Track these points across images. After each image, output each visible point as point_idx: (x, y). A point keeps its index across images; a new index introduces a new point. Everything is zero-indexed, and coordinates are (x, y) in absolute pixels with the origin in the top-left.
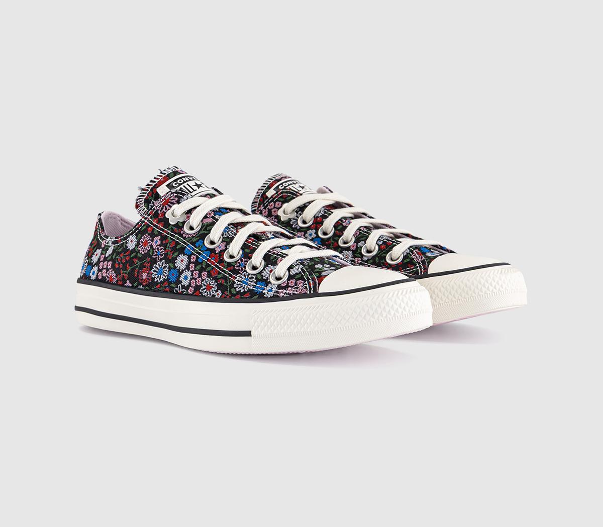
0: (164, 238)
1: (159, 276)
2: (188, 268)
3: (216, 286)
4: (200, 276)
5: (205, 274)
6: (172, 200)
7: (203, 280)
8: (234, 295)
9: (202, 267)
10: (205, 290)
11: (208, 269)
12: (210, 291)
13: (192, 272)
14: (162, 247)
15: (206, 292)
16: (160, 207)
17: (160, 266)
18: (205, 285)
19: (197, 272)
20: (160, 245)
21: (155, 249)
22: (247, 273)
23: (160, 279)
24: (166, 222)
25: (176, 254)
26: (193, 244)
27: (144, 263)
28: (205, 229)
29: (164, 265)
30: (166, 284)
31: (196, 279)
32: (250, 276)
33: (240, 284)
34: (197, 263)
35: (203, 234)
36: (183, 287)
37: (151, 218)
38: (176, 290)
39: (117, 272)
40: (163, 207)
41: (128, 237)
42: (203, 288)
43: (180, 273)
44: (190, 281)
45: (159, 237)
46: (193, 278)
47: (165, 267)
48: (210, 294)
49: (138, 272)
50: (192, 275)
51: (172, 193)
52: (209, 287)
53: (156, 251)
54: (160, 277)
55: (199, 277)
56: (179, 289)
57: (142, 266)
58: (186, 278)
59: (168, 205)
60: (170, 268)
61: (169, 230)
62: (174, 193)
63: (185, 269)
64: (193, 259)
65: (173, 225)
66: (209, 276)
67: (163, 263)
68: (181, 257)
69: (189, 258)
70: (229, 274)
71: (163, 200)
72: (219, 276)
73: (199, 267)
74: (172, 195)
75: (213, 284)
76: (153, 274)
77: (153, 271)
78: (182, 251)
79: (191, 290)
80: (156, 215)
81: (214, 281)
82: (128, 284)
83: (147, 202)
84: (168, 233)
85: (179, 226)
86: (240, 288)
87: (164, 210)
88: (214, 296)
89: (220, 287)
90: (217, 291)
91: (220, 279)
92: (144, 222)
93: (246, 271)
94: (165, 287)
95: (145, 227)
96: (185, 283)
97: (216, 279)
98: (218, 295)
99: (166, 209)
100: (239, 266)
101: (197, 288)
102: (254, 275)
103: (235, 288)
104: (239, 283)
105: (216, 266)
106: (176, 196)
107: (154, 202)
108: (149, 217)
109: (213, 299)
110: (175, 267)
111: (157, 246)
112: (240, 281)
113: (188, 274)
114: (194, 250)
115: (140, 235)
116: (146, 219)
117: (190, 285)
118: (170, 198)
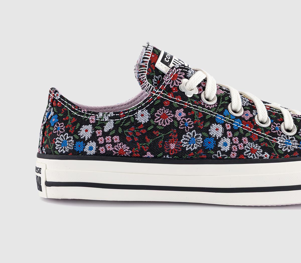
0: (187, 110)
1: (192, 145)
2: (225, 135)
3: (260, 148)
4: (241, 141)
5: (245, 139)
6: (180, 74)
7: (245, 145)
8: (281, 155)
9: (240, 133)
10: (250, 153)
11: (247, 135)
12: (256, 154)
13: (231, 138)
14: (188, 119)
15: (251, 155)
16: (170, 82)
17: (191, 136)
18: (248, 149)
19: (237, 138)
20: (186, 117)
21: (180, 120)
22: (285, 135)
23: (193, 147)
24: (183, 95)
25: (208, 124)
26: (222, 113)
27: (169, 134)
28: (223, 100)
29: (196, 135)
30: (201, 152)
31: (237, 145)
32: (290, 138)
33: (284, 145)
34: (233, 130)
35: (223, 104)
36: (223, 152)
37: (163, 92)
38: (214, 156)
39: (131, 145)
40: (173, 81)
41: (137, 111)
42: (247, 152)
43: (217, 140)
44: (231, 147)
45: (182, 110)
46: (233, 144)
47: (197, 137)
48: (257, 156)
49: (163, 144)
50: (231, 141)
51: (177, 69)
52: (253, 151)
53: (182, 123)
54: (193, 146)
55: (240, 143)
56: (219, 155)
57: (167, 138)
58: (225, 144)
59: (177, 79)
60: (203, 137)
61: (189, 102)
62: (178, 68)
63: (222, 137)
64: (228, 127)
65: (190, 98)
66: (250, 140)
67: (194, 133)
68: (214, 126)
69: (223, 125)
70: (269, 137)
71: (171, 76)
72: (261, 140)
73: (237, 134)
74: (177, 70)
75: (256, 146)
76: (182, 143)
77: (183, 141)
78: (213, 120)
79: (233, 155)
80: (168, 90)
81: (257, 145)
82: (149, 154)
83: (150, 77)
84: (190, 105)
85: (197, 98)
86: (285, 148)
87: (175, 84)
88: (261, 158)
89: (265, 149)
90: (263, 153)
91: (262, 142)
92: (155, 96)
93: (283, 134)
94: (200, 154)
95: (159, 101)
96: (227, 149)
97: (259, 144)
98: (266, 156)
99: (177, 83)
100: (275, 130)
101: (240, 152)
102: (293, 136)
103: (281, 149)
104: (283, 144)
105: (253, 131)
106: (182, 71)
107: (157, 77)
108: (161, 92)
109: (261, 160)
110: (210, 136)
111: (182, 118)
113: (228, 141)
114: (225, 119)
115: (153, 109)
116: (158, 93)
117: (231, 150)
118: (177, 73)
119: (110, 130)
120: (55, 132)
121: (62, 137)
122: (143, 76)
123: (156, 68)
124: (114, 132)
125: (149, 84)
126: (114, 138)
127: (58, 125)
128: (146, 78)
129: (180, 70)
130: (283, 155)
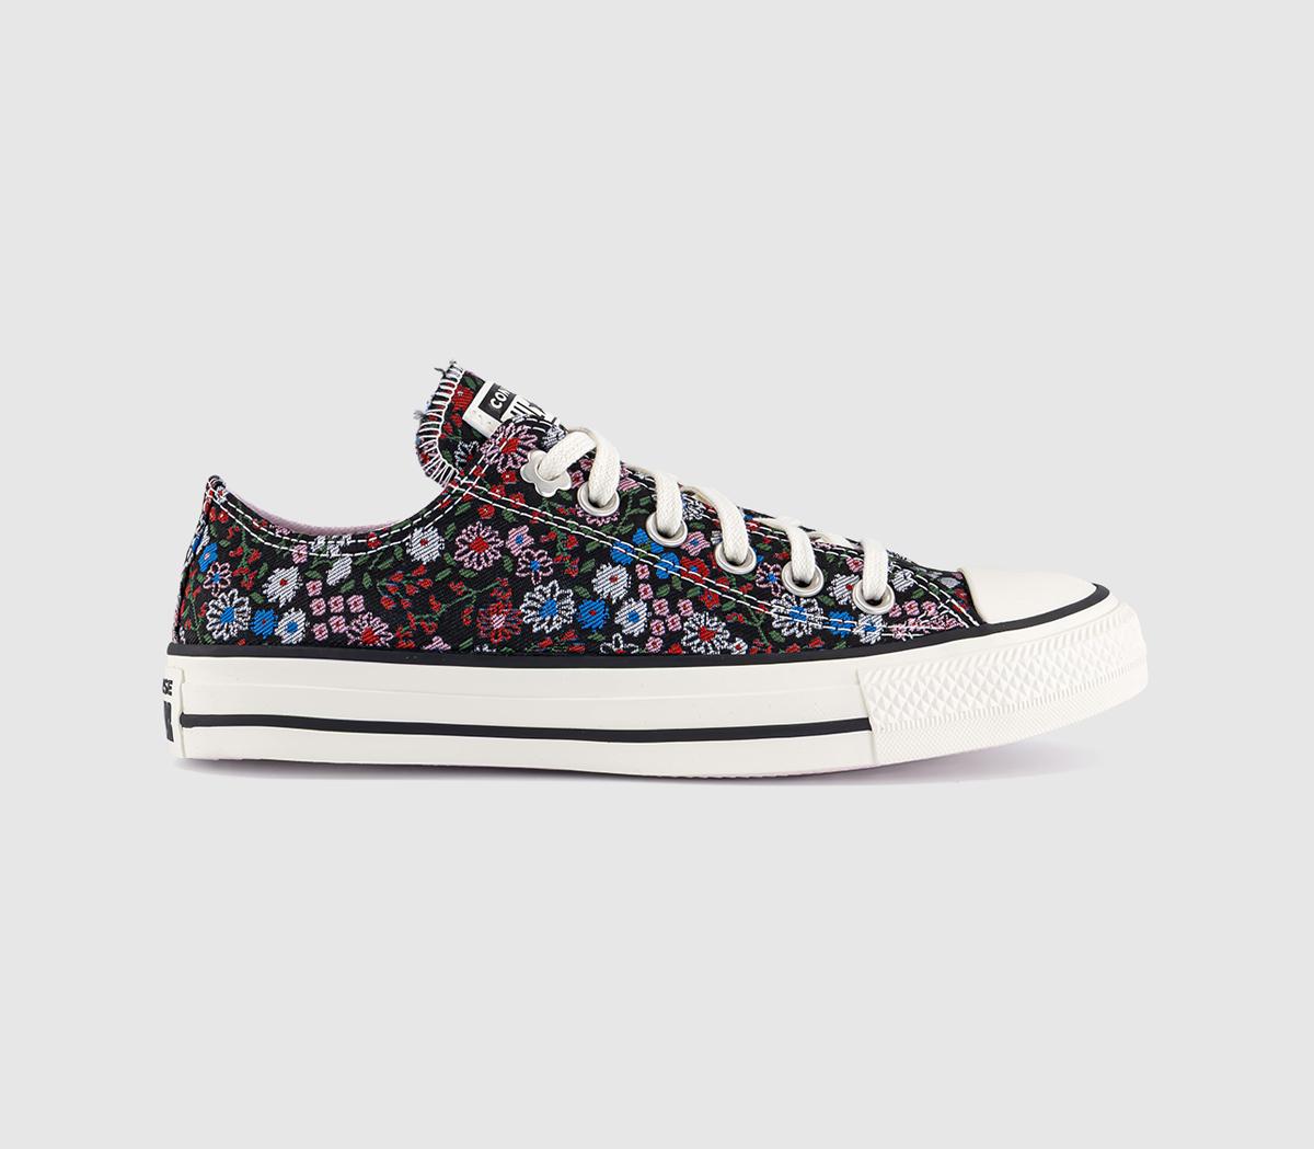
0: (536, 530)
1: (548, 618)
2: (633, 593)
3: (724, 629)
4: (674, 609)
5: (685, 605)
6: (526, 439)
7: (684, 619)
8: (777, 646)
9: (672, 589)
10: (698, 641)
11: (692, 593)
12: (712, 642)
13: (649, 602)
14: (540, 551)
15: (699, 645)
16: (498, 457)
17: (545, 595)
18: (692, 630)
19: (664, 602)
20: (535, 547)
21: (519, 556)
22: (791, 594)
23: (550, 624)
24: (529, 492)
25: (589, 565)
26: (628, 537)
27: (492, 590)
28: (636, 505)
29: (558, 593)
30: (571, 635)
31: (663, 618)
32: (803, 602)
33: (786, 621)
34: (655, 581)
35: (634, 514)
36: (628, 638)
37: (479, 483)
38: (604, 648)
39: (394, 619)
40: (506, 456)
41: (411, 530)
42: (689, 636)
43: (613, 607)
44: (648, 623)
45: (526, 528)
46: (655, 617)
47: (561, 597)
48: (715, 649)
49: (475, 615)
50: (650, 609)
51: (517, 425)
52: (705, 634)
53: (523, 562)
54: (551, 621)
55: (672, 613)
56: (617, 645)
57: (485, 600)
58: (634, 617)
59: (517, 452)
60: (578, 599)
61: (544, 509)
62: (521, 424)
63: (626, 598)
64: (643, 572)
65: (549, 499)
66: (699, 606)
67: (553, 589)
68: (607, 570)
69: (631, 569)
70: (748, 600)
71: (502, 443)
72: (727, 607)
73: (665, 590)
74: (519, 429)
75: (714, 623)
76: (524, 614)
77: (526, 609)
78: (604, 556)
79: (654, 645)
80: (492, 477)
81: (716, 619)
82: (438, 643)
83: (447, 446)
84: (546, 518)
85: (566, 501)
86: (789, 628)
87: (510, 463)
88: (726, 652)
89: (736, 630)
90: (731, 640)
91: (730, 612)
92: (458, 494)
93: (786, 591)
94: (571, 643)
95: (467, 506)
96: (637, 629)
97: (722, 616)
98: (738, 647)
99: (515, 462)
100: (765, 582)
101: (672, 638)
102: (812, 597)
103: (779, 630)
104: (783, 618)
105: (707, 583)
106: (529, 432)
107: (466, 446)
108: (474, 483)
109: (726, 659)
110: (595, 596)
111: (523, 549)
112: (783, 614)
113: (641, 608)
114: (637, 553)
115: (452, 527)
116: (465, 486)
117: (648, 632)
118: (517, 435)
119: (341, 580)
120: (207, 587)
121: (223, 600)
122: (430, 442)
123: (464, 422)
124: (350, 586)
125: (444, 464)
126: (351, 600)
127: (215, 569)
128: (436, 447)
129: (526, 427)
130: (784, 646)
